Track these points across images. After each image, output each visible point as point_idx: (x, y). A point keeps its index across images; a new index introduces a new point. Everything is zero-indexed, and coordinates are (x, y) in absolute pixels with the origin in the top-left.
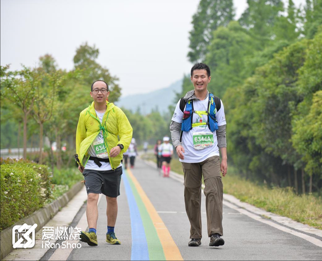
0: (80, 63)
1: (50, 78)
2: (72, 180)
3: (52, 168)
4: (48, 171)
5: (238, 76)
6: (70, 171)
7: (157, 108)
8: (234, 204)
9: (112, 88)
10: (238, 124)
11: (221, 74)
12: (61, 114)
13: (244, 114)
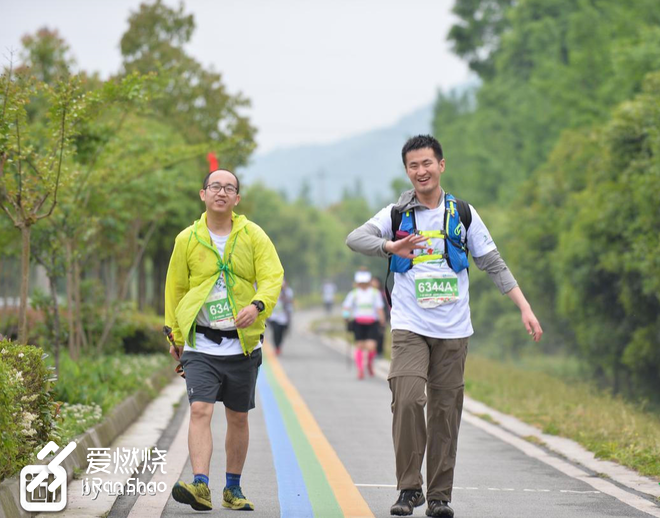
0: (139, 55)
1: (54, 98)
2: (112, 390)
3: (56, 355)
4: (43, 363)
5: (593, 98)
6: (107, 362)
7: (359, 185)
8: (578, 465)
9: (229, 126)
10: (593, 234)
11: (544, 92)
12: (83, 200)
13: (610, 207)
